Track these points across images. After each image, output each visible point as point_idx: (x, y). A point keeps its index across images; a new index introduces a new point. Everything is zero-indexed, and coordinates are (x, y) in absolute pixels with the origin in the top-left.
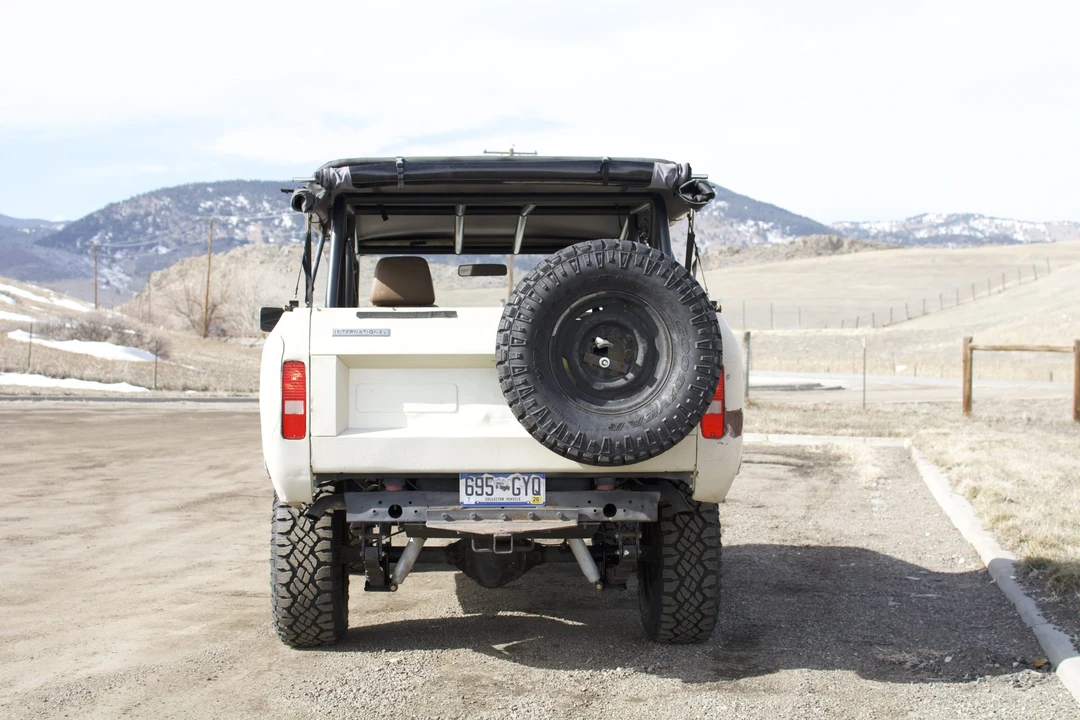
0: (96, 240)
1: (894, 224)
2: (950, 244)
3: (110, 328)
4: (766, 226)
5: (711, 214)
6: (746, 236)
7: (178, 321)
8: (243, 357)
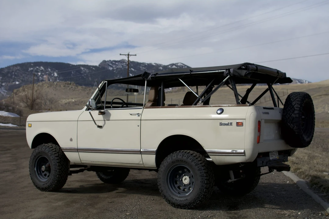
7: (23, 105)
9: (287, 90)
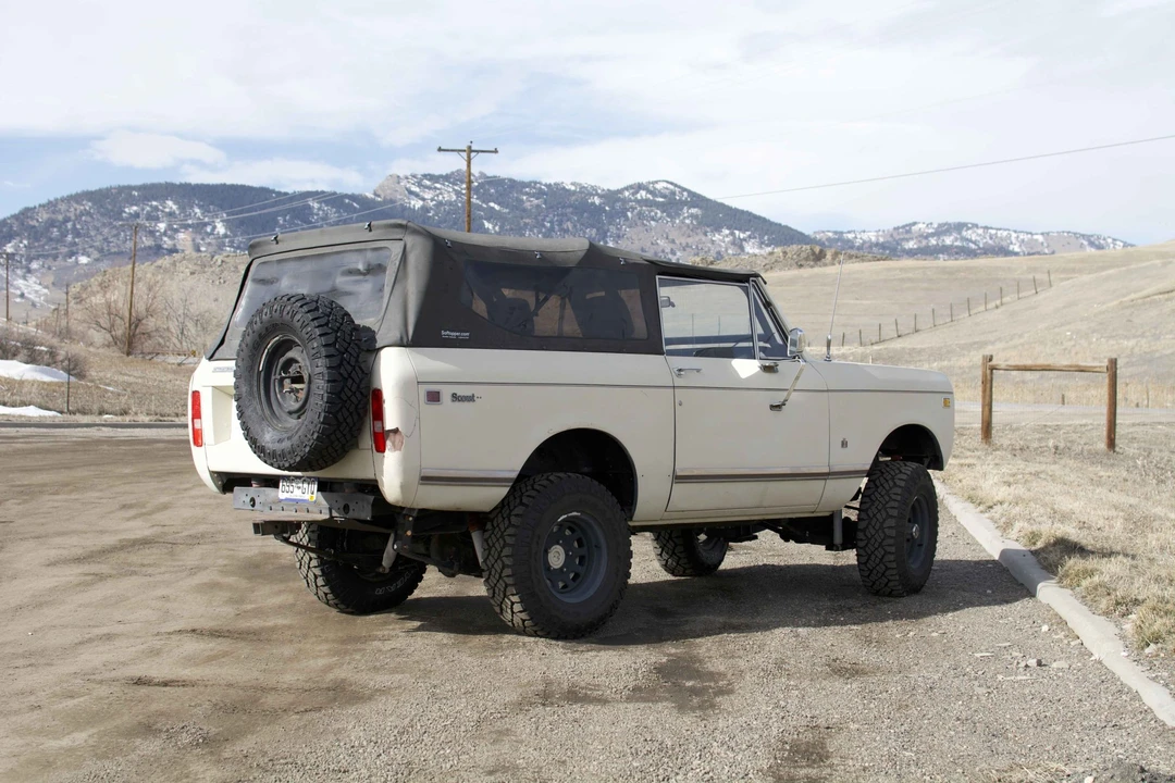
0: (9, 248)
1: (881, 233)
2: (941, 256)
3: (18, 344)
4: (742, 236)
5: (683, 222)
6: (720, 246)
7: (99, 337)
8: (170, 376)
9: (1049, 272)
